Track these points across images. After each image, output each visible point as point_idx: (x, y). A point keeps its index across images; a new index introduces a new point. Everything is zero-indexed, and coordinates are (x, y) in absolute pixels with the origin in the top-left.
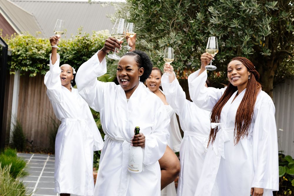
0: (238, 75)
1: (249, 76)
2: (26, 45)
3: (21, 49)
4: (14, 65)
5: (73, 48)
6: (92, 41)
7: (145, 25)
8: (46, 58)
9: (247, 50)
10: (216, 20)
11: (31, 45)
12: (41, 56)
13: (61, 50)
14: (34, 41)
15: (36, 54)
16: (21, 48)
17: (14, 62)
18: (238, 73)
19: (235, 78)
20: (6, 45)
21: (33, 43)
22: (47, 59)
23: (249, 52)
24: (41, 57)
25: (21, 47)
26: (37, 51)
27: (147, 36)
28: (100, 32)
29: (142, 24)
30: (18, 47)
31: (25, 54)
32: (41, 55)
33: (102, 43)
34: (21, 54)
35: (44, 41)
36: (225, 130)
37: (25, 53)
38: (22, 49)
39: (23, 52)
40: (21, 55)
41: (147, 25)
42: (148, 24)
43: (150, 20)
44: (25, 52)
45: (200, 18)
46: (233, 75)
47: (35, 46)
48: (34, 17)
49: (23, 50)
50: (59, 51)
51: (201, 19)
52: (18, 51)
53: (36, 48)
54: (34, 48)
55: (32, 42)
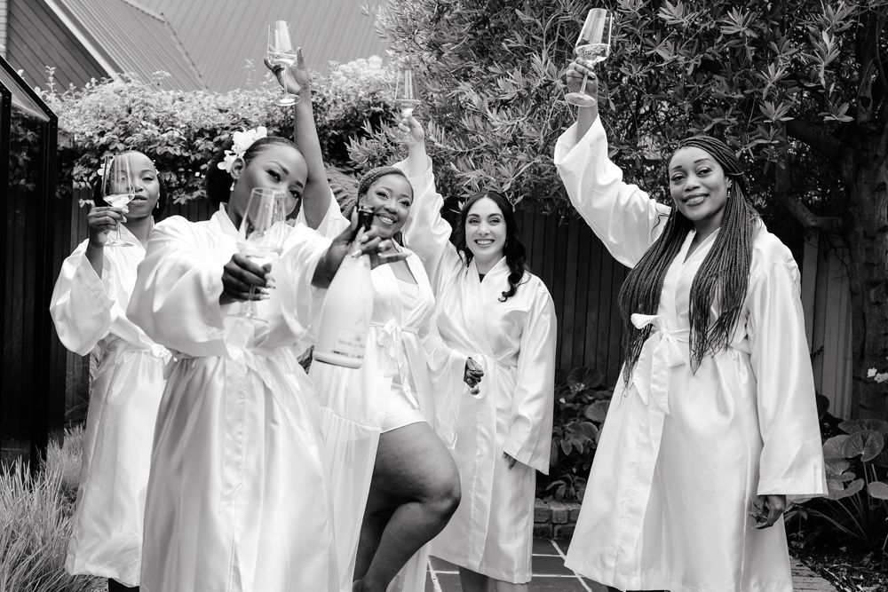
0: (702, 190)
1: (729, 189)
2: (125, 113)
3: (109, 128)
4: (91, 178)
5: (270, 119)
6: (326, 95)
7: (471, 36)
8: (186, 154)
9: (776, 108)
10: (675, 14)
11: (141, 115)
12: (172, 146)
13: (233, 127)
14: (148, 101)
15: (156, 141)
16: (109, 125)
17: (90, 170)
18: (703, 184)
19: (696, 199)
20: (50, 117)
21: (146, 108)
22: (189, 157)
23: (783, 113)
24: (170, 150)
25: (111, 120)
26: (156, 133)
27: (476, 69)
28: (353, 64)
29: (461, 34)
30: (101, 121)
31: (122, 142)
32: (171, 143)
33: (359, 101)
34: (112, 141)
35: (181, 99)
36: (672, 334)
37: (122, 139)
38: (113, 128)
39: (115, 137)
40: (112, 147)
41: (475, 35)
42: (479, 32)
43: (485, 21)
44: (122, 136)
45: (629, 8)
46: (688, 190)
47: (154, 116)
48: (169, 24)
49: (116, 129)
50: (227, 128)
51: (632, 11)
52: (102, 134)
53: (157, 122)
54: (149, 124)
55: (142, 105)
